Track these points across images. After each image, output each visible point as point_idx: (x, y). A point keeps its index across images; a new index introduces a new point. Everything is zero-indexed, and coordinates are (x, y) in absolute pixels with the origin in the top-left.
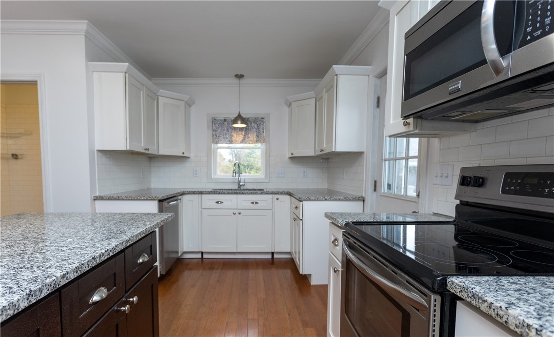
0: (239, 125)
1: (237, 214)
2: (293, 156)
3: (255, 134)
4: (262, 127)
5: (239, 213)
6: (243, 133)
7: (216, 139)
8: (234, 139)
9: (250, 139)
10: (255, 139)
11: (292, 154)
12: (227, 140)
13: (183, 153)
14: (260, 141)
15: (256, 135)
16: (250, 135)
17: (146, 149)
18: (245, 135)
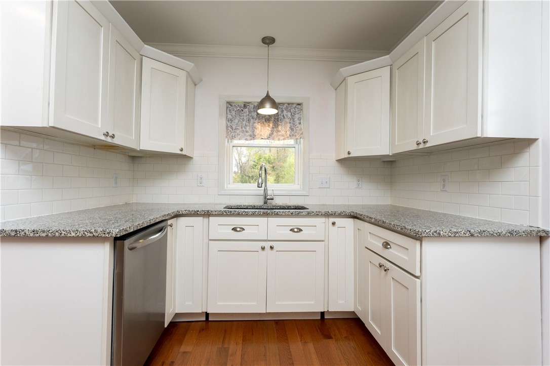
0: (268, 110)
1: (267, 248)
2: (350, 156)
3: (288, 125)
4: (297, 116)
5: (272, 248)
6: (271, 125)
7: (231, 131)
8: (257, 132)
9: (280, 133)
10: (288, 133)
11: (349, 153)
12: (247, 134)
13: (182, 150)
14: (296, 136)
15: (290, 128)
16: (280, 127)
17: (107, 135)
18: (273, 128)
